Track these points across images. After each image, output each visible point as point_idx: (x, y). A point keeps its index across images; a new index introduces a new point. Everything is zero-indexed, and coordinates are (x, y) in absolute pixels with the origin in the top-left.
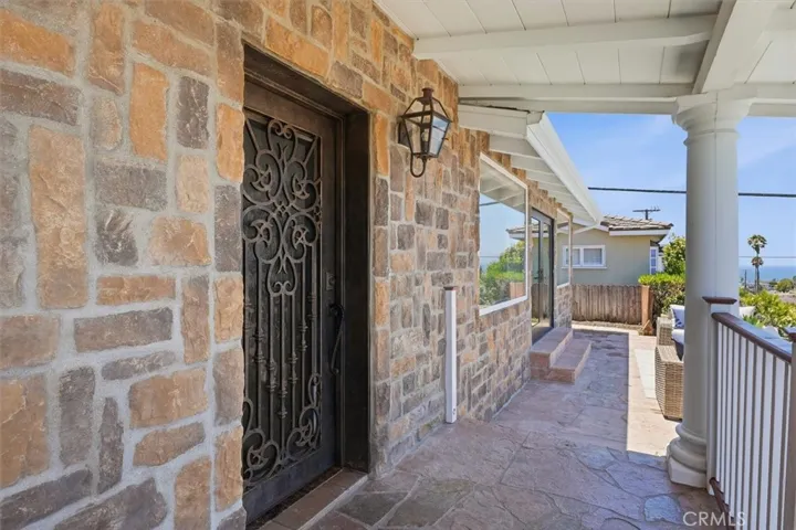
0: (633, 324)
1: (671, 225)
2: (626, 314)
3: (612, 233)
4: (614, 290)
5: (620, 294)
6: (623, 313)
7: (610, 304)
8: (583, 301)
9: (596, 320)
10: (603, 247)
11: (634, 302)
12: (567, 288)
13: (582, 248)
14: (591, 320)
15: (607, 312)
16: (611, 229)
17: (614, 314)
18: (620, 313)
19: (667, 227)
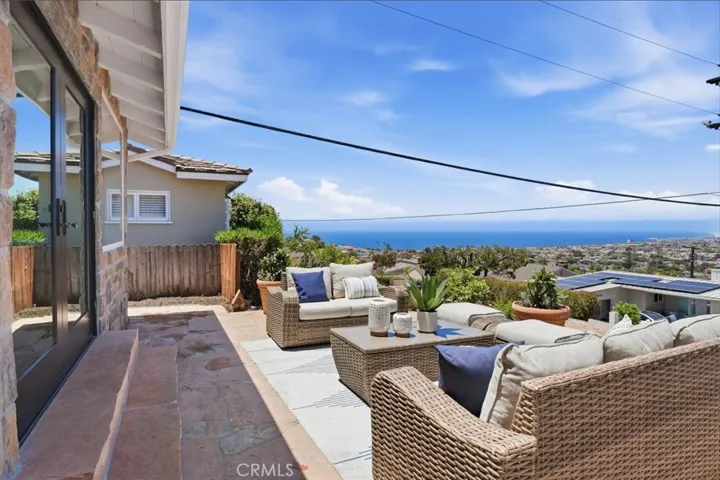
0: (211, 295)
1: (250, 170)
2: (201, 284)
3: (181, 175)
4: (186, 251)
5: (193, 256)
6: (198, 281)
7: (180, 270)
8: (141, 269)
9: (162, 295)
10: (166, 194)
11: (211, 266)
12: (120, 250)
13: (137, 194)
14: (154, 297)
15: (176, 281)
16: (178, 169)
17: (186, 284)
18: (193, 282)
19: (246, 173)
